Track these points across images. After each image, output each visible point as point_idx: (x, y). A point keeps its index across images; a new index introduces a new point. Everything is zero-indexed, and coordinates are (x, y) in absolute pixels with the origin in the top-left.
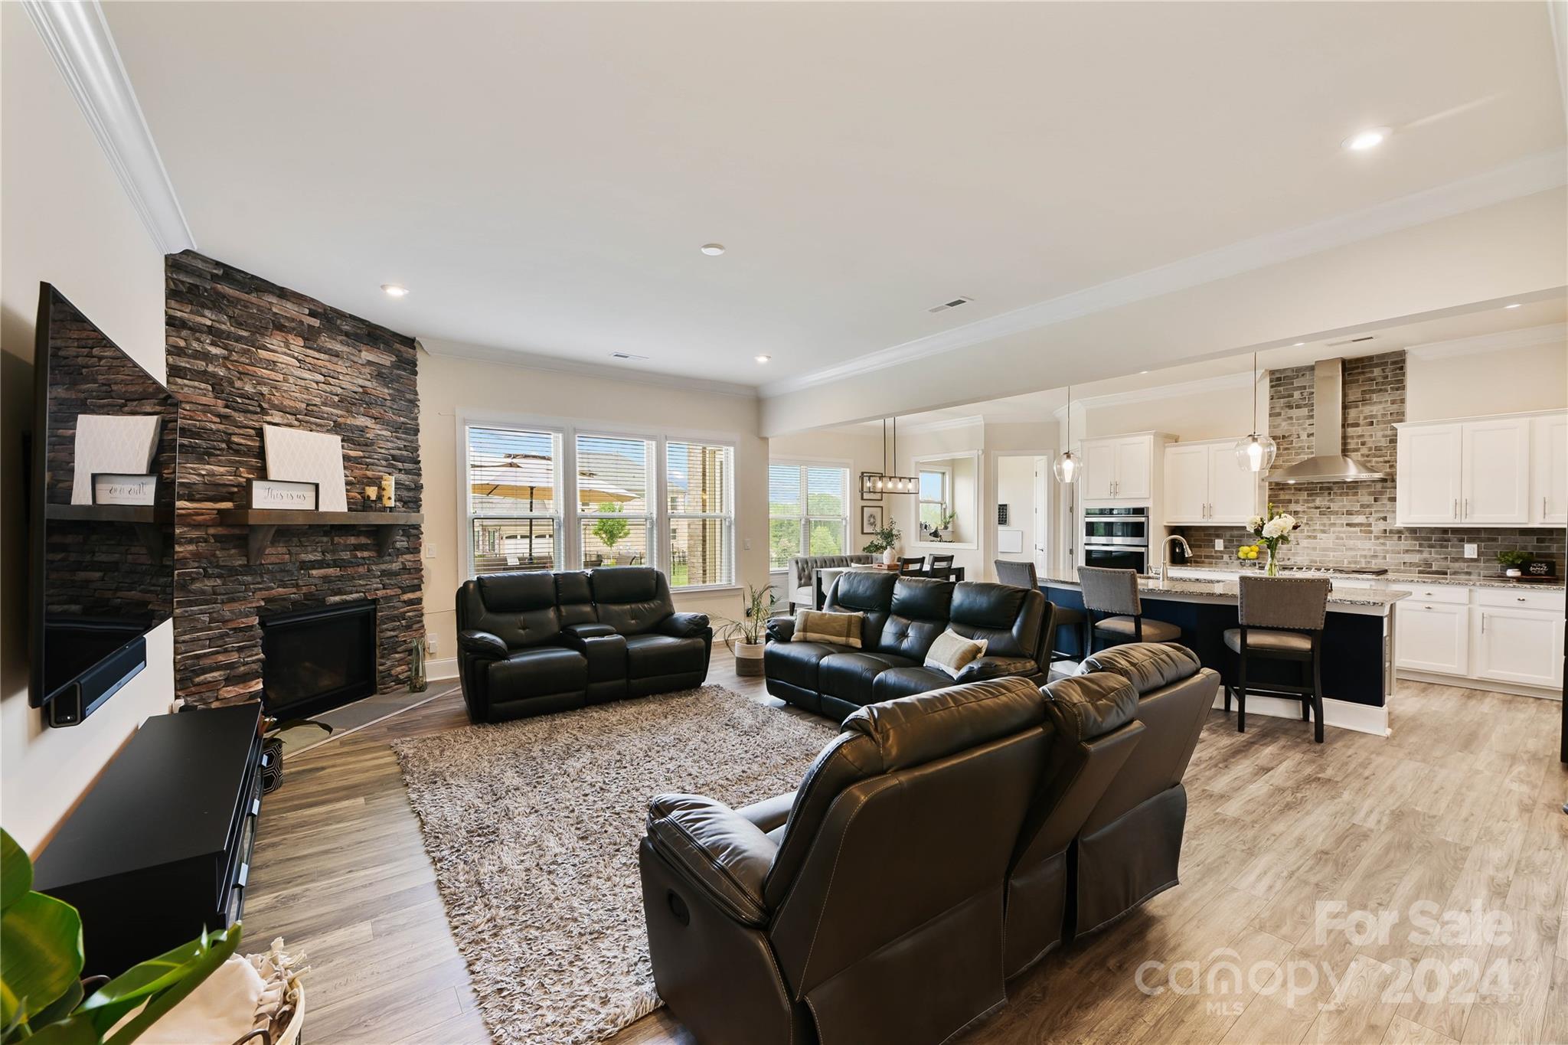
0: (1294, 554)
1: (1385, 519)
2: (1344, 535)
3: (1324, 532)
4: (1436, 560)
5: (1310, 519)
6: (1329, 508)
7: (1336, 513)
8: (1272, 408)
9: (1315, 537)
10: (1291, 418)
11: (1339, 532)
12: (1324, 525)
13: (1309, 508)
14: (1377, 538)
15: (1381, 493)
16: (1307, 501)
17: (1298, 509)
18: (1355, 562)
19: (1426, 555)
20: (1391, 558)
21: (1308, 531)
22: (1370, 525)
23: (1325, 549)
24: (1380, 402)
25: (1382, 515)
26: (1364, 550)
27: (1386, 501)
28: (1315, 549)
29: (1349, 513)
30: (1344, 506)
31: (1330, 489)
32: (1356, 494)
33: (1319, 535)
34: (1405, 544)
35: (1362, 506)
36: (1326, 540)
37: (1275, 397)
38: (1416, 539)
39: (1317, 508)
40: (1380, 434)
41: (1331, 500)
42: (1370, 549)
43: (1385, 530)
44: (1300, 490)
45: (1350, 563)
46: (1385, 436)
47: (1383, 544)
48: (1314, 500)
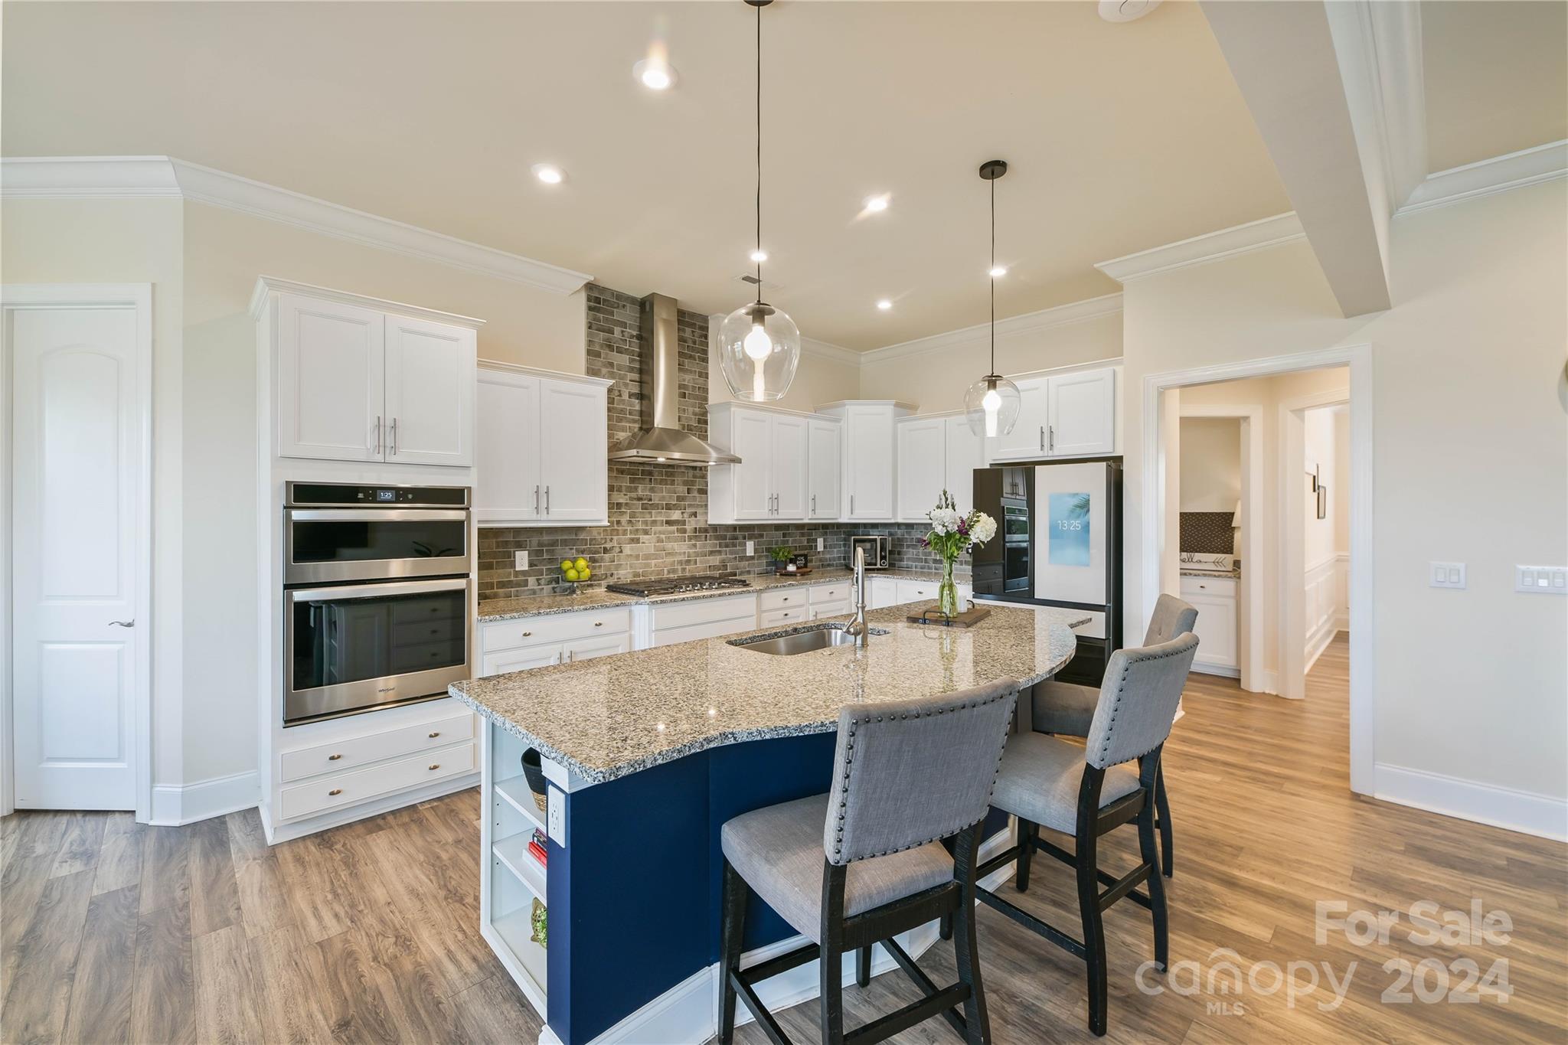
0: (618, 567)
1: (695, 514)
2: (663, 536)
3: (646, 532)
4: (730, 560)
5: (633, 515)
6: (651, 500)
7: (656, 507)
8: (590, 342)
9: (637, 541)
10: (611, 365)
11: (660, 533)
12: (645, 523)
13: (631, 499)
14: (690, 538)
15: (693, 483)
16: (630, 490)
17: (621, 501)
18: (674, 571)
19: (724, 556)
20: (701, 562)
21: (631, 533)
22: (684, 523)
23: (647, 557)
24: (691, 372)
25: (693, 510)
26: (680, 554)
27: (696, 494)
28: (637, 557)
29: (669, 507)
30: (663, 498)
31: (650, 473)
32: (673, 483)
33: (643, 538)
34: (711, 544)
35: (679, 499)
36: (648, 543)
37: (594, 327)
38: (717, 538)
39: (640, 499)
40: (691, 409)
41: (652, 490)
42: (685, 553)
43: (696, 528)
44: (622, 472)
45: (669, 572)
46: (695, 414)
47: (695, 546)
48: (636, 488)
